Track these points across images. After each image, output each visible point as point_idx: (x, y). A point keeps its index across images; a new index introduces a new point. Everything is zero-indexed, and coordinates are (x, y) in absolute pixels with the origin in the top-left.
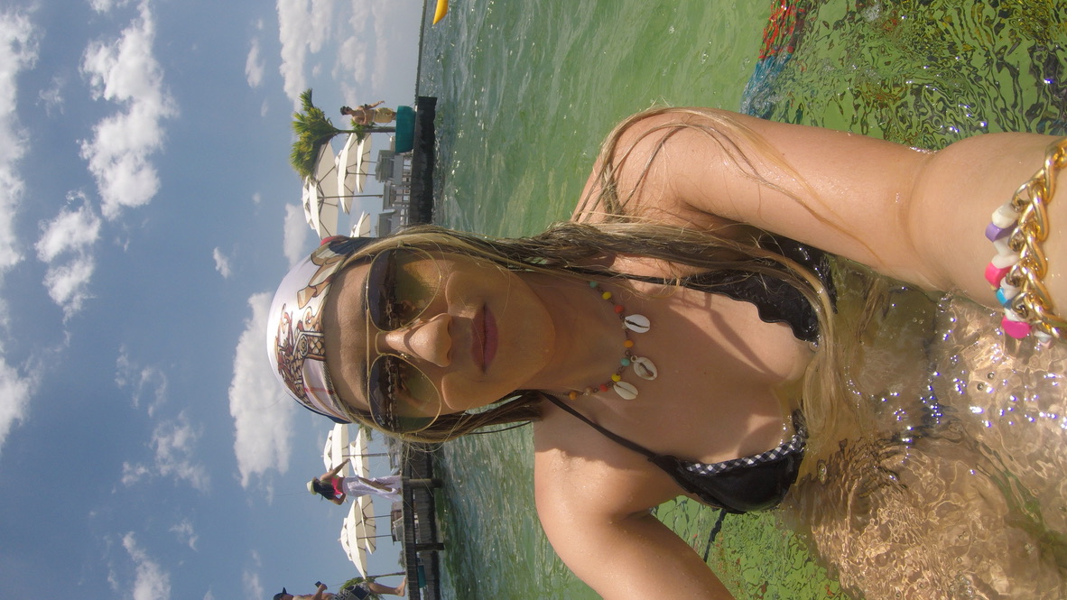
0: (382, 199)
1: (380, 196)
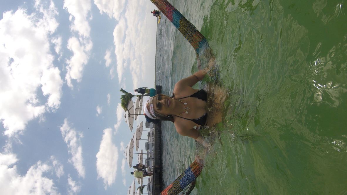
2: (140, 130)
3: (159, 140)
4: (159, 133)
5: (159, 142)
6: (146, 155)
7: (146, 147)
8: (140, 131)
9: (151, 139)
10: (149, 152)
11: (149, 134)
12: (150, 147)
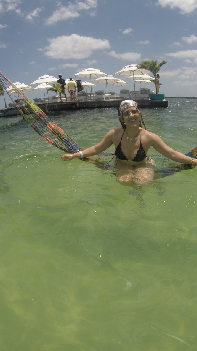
6: (90, 92)
9: (108, 97)
10: (93, 95)
11: (112, 94)
12: (100, 96)
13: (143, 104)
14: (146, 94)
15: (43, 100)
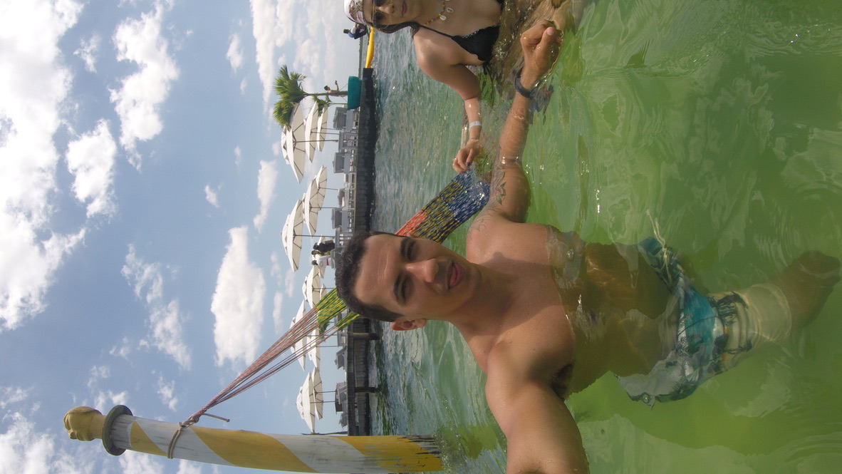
0: (338, 143)
1: (337, 141)
2: (319, 188)
3: (366, 202)
4: (366, 183)
5: (366, 206)
7: (332, 219)
8: (318, 190)
9: (347, 202)
11: (342, 194)
12: (344, 218)
13: (367, 122)
14: (346, 115)
15: (341, 348)
